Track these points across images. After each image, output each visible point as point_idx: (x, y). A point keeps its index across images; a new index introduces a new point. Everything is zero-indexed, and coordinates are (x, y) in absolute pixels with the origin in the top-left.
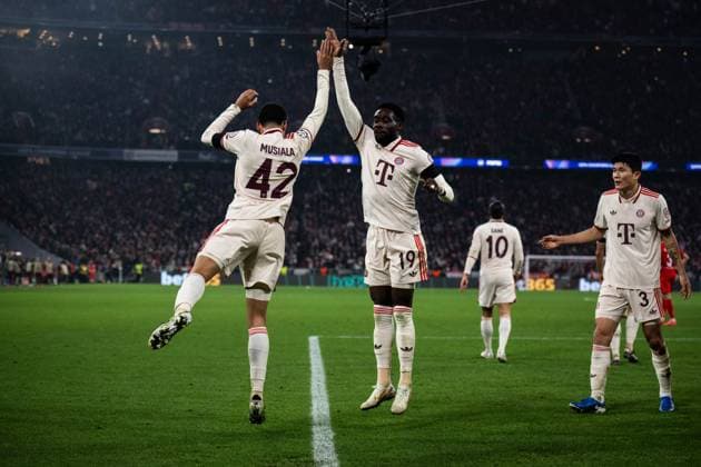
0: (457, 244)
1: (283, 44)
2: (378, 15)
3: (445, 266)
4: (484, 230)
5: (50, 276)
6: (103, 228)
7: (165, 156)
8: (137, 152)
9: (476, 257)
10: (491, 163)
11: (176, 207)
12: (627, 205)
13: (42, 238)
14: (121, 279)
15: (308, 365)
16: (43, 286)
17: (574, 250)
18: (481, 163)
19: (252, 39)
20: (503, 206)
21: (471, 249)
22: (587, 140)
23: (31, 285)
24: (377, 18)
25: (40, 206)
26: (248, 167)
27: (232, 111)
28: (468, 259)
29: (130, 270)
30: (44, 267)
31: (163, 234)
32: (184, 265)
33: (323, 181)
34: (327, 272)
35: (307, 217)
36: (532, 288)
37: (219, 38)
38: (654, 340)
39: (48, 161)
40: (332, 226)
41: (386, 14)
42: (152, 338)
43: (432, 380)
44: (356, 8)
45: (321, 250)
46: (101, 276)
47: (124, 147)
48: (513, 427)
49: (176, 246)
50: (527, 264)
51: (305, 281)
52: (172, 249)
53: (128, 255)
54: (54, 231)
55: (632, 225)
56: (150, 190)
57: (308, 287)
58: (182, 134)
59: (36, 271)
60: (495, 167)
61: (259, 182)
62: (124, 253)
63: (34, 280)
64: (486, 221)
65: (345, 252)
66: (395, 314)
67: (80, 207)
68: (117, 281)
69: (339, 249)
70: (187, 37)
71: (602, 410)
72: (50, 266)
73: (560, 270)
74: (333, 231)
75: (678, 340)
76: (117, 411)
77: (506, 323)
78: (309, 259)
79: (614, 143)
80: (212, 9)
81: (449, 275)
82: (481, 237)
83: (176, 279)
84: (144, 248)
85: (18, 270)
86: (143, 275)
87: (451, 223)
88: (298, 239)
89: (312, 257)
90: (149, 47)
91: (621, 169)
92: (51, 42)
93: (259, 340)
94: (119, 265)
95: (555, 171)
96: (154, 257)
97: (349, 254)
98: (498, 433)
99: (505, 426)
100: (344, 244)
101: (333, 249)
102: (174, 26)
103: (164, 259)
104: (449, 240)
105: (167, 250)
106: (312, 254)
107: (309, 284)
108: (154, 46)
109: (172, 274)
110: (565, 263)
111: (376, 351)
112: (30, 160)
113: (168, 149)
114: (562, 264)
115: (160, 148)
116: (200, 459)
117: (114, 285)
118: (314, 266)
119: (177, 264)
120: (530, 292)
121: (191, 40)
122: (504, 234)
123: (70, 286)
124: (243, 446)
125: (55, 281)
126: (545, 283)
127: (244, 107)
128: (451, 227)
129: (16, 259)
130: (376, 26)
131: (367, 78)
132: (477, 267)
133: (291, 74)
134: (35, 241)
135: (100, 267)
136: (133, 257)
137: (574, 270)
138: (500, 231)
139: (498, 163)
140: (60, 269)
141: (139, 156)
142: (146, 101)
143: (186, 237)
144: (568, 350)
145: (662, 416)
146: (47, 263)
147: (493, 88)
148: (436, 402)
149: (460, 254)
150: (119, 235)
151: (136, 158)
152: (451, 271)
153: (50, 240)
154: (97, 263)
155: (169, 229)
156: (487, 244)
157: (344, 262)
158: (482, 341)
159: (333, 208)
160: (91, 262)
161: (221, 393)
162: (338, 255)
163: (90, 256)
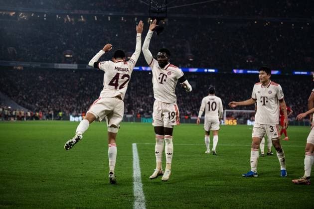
0: (195, 105)
1: (122, 20)
2: (162, 7)
3: (190, 114)
4: (206, 99)
5: (23, 117)
6: (45, 97)
7: (72, 66)
8: (60, 65)
9: (203, 110)
10: (210, 70)
11: (76, 88)
12: (264, 89)
13: (20, 101)
14: (53, 118)
15: (132, 155)
16: (20, 121)
17: (245, 107)
18: (206, 70)
19: (109, 17)
20: (215, 89)
21: (201, 107)
22: (251, 61)
23: (15, 121)
24: (163, 9)
25: (19, 87)
26: (109, 77)
27: (101, 53)
28: (200, 111)
29: (57, 114)
30: (20, 113)
31: (71, 100)
32: (80, 113)
33: (139, 78)
34: (140, 116)
35: (132, 93)
36: (227, 124)
37: (95, 17)
38: (277, 146)
39: (22, 68)
40: (142, 97)
41: (166, 7)
42: (66, 145)
43: (184, 162)
44: (153, 5)
45: (138, 107)
46: (45, 117)
47: (54, 62)
48: (219, 182)
49: (76, 105)
50: (225, 113)
51: (131, 120)
52: (74, 106)
53: (56, 108)
54: (25, 98)
55: (267, 97)
56: (65, 81)
57: (132, 123)
58: (79, 57)
59: (17, 115)
60: (212, 72)
61: (114, 83)
62: (54, 107)
63: (16, 119)
64: (207, 95)
65: (148, 108)
66: (165, 138)
67: (36, 88)
68: (51, 119)
69: (146, 107)
70: (82, 16)
71: (256, 176)
72: (23, 113)
73: (239, 116)
74: (143, 99)
75: (289, 146)
76: (51, 174)
77: (216, 138)
78: (133, 111)
79: (262, 62)
80: (92, 5)
81: (192, 118)
82: (205, 102)
83: (76, 119)
84: (63, 106)
85: (9, 114)
86: (62, 117)
87: (193, 96)
88: (128, 103)
89: (134, 110)
90: (66, 20)
91: (262, 74)
92: (24, 18)
93: (113, 149)
94: (52, 113)
95: (237, 74)
96: (67, 109)
97: (149, 108)
98: (212, 185)
99: (215, 182)
100: (147, 105)
101: (143, 106)
102: (76, 12)
103: (71, 110)
104: (192, 103)
105: (73, 107)
106: (134, 109)
107: (133, 121)
108: (68, 20)
109: (75, 116)
110: (241, 113)
111: (156, 154)
112: (15, 68)
113: (73, 63)
114: (240, 114)
115: (70, 63)
116: (86, 195)
117: (50, 121)
118: (135, 113)
119: (76, 112)
120: (227, 125)
121: (84, 17)
122: (215, 101)
123: (31, 121)
124: (104, 189)
125: (25, 119)
126: (232, 121)
127: (106, 51)
128: (193, 97)
129: (9, 110)
130: (162, 12)
131: (158, 34)
132: (203, 115)
133: (126, 32)
134: (17, 102)
135: (44, 113)
136: (58, 109)
137: (245, 116)
138: (213, 99)
139: (213, 71)
140: (27, 114)
141: (61, 66)
142: (64, 43)
143: (81, 101)
144: (242, 150)
145: (282, 178)
146: (21, 112)
147: (211, 39)
148: (186, 171)
149: (196, 109)
150: (52, 100)
151: (60, 67)
152: (193, 116)
153: (23, 101)
154: (43, 112)
155: (74, 97)
156: (208, 105)
157: (148, 112)
158: (205, 146)
159: (143, 89)
160: (40, 111)
161: (95, 167)
162: (145, 109)
163: (40, 109)
